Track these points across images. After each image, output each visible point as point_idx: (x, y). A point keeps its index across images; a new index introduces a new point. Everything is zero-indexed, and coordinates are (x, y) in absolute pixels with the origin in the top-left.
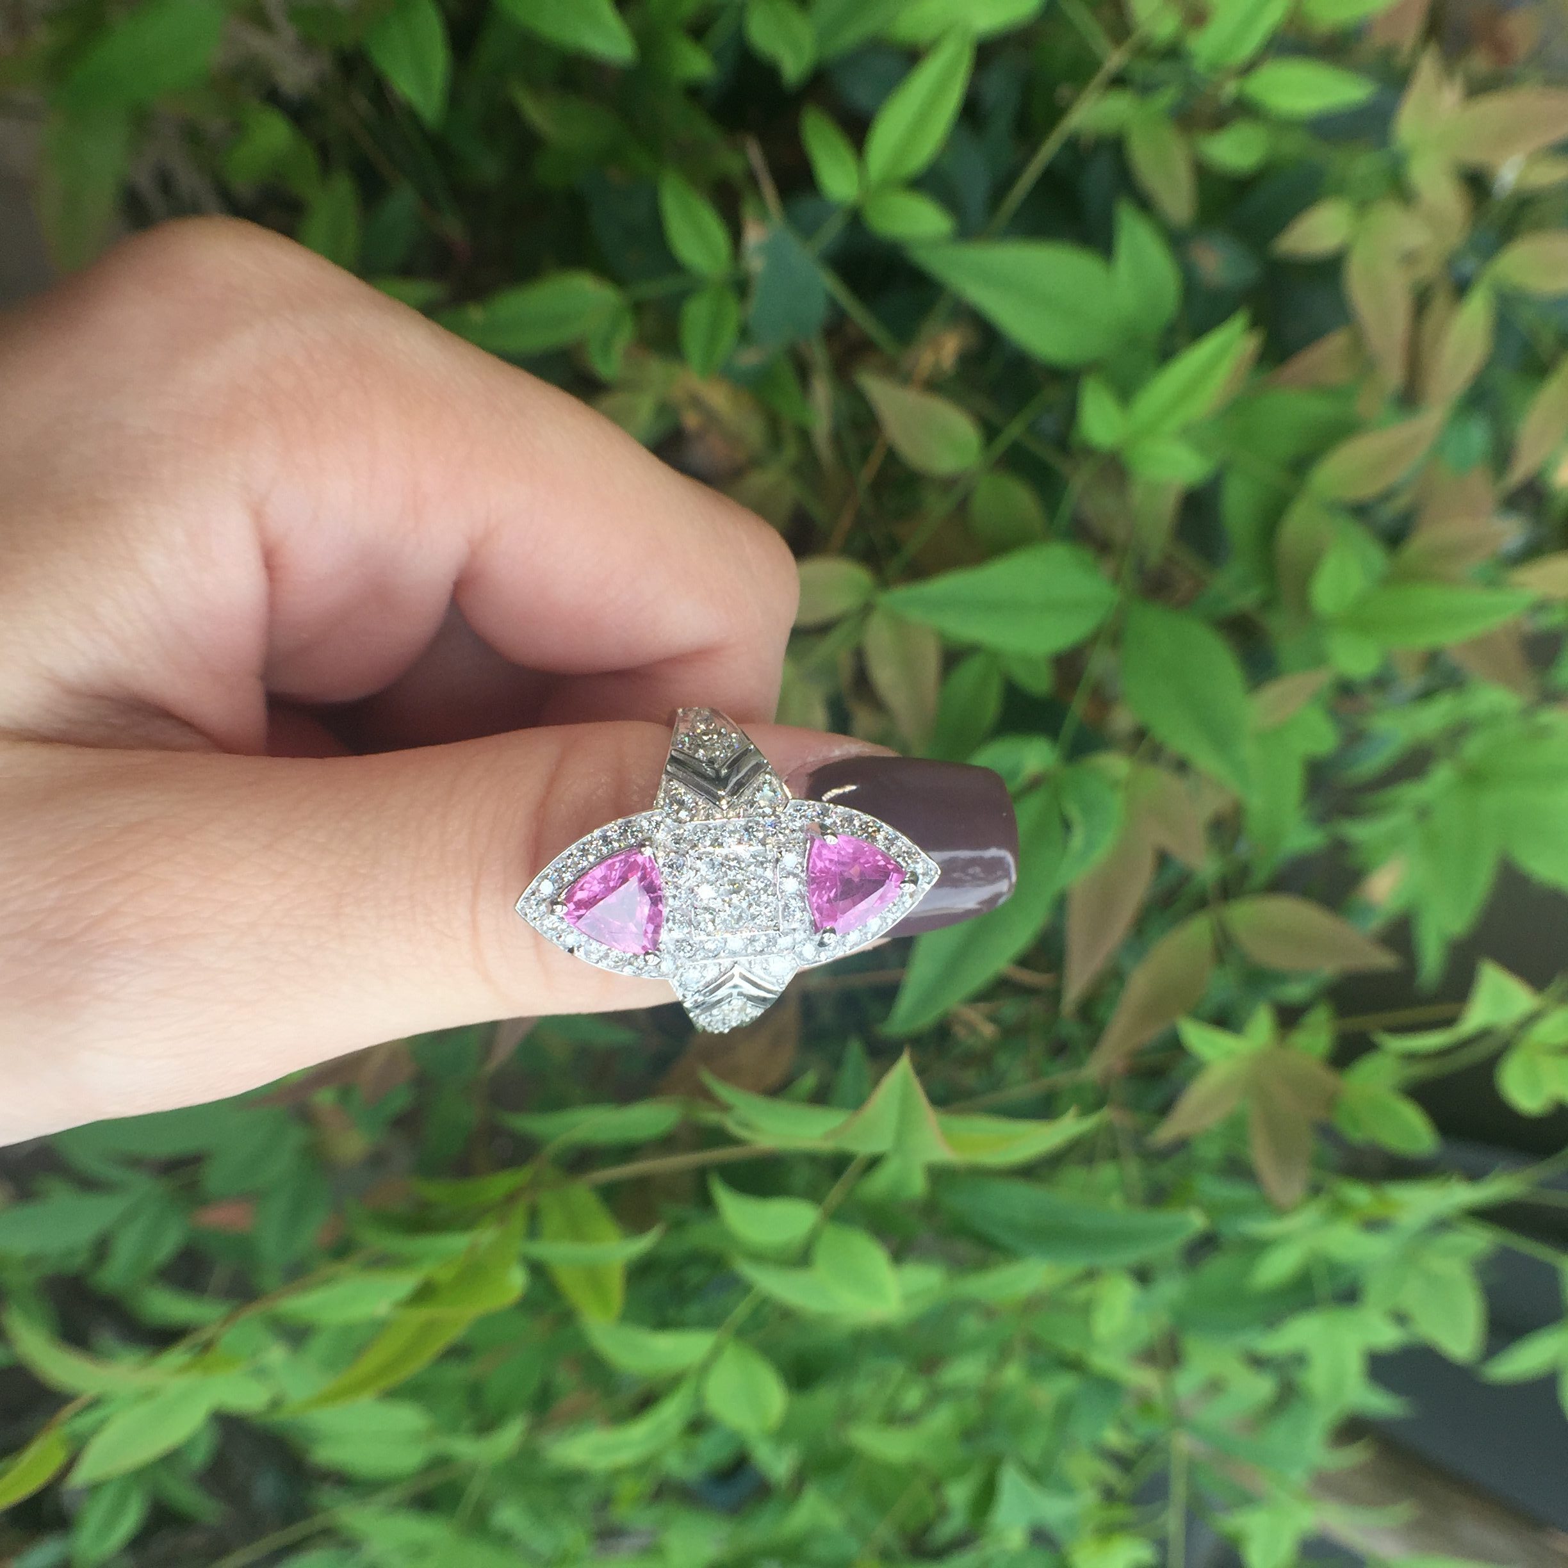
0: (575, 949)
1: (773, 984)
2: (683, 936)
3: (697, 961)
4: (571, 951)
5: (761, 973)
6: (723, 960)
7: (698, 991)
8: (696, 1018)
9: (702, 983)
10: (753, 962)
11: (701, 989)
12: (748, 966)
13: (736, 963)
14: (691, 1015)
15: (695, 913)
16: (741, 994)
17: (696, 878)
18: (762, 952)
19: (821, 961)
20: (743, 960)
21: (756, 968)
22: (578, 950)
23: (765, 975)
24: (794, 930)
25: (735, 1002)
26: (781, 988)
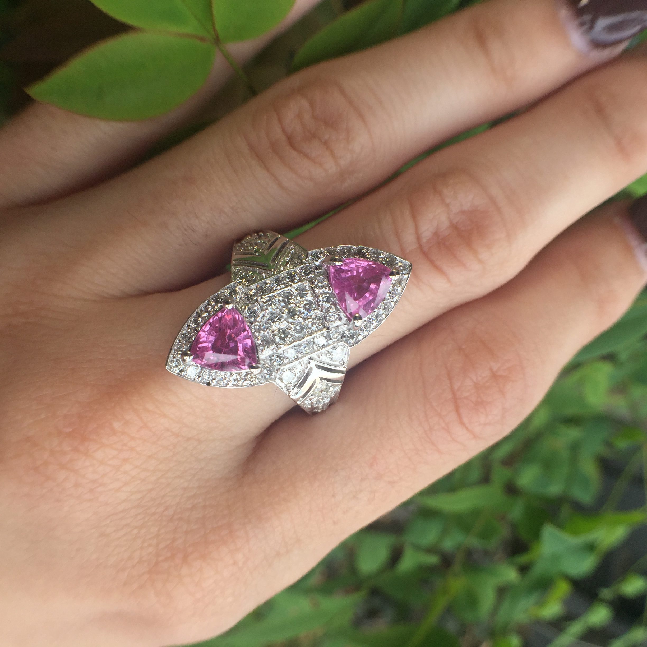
0: (211, 382)
1: (338, 366)
2: (272, 352)
3: (285, 365)
4: (208, 384)
5: (328, 361)
6: (301, 359)
7: (295, 385)
8: (302, 404)
9: (296, 379)
10: (320, 355)
11: (296, 383)
12: (317, 358)
13: (310, 359)
14: (298, 403)
15: (273, 335)
16: (322, 379)
17: (267, 316)
18: (324, 346)
19: (360, 341)
20: (314, 355)
21: (325, 359)
22: (213, 382)
23: (331, 362)
24: (337, 327)
25: (320, 385)
26: (345, 367)
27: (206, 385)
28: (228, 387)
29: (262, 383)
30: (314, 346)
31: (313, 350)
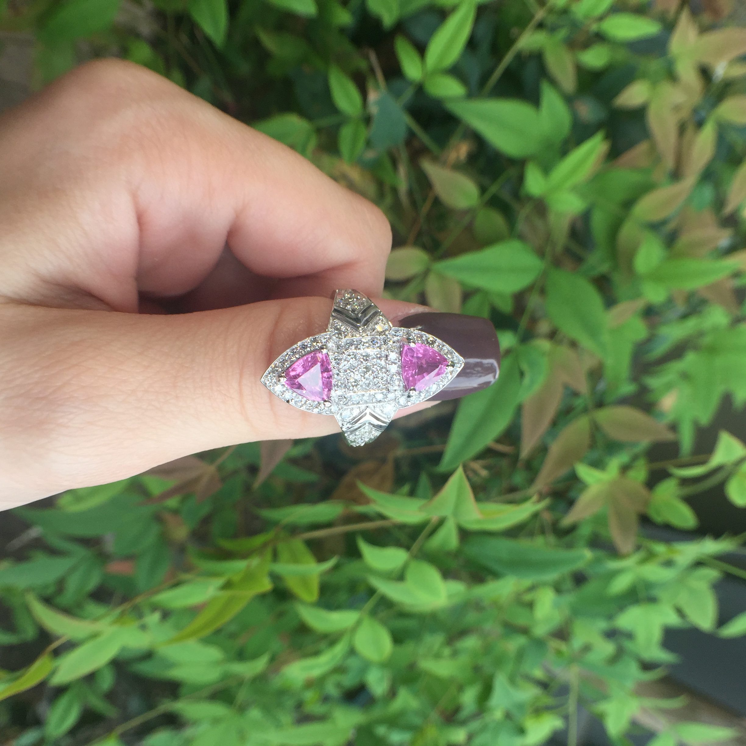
0: (290, 400)
1: (385, 418)
2: (342, 394)
3: (349, 406)
4: (288, 401)
5: (380, 412)
6: (361, 405)
7: (349, 422)
8: (348, 437)
9: (351, 418)
10: (375, 406)
11: (351, 421)
12: (373, 408)
13: (367, 407)
14: (346, 435)
15: (348, 382)
16: (370, 423)
17: (348, 365)
18: (380, 401)
19: (408, 406)
20: (371, 405)
21: (377, 410)
22: (291, 401)
23: (381, 414)
24: (395, 390)
25: (367, 427)
26: (389, 420)
27: (286, 401)
28: (302, 408)
29: (327, 414)
30: (374, 399)
31: (371, 401)
